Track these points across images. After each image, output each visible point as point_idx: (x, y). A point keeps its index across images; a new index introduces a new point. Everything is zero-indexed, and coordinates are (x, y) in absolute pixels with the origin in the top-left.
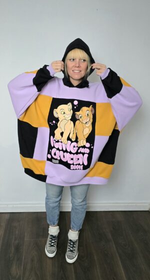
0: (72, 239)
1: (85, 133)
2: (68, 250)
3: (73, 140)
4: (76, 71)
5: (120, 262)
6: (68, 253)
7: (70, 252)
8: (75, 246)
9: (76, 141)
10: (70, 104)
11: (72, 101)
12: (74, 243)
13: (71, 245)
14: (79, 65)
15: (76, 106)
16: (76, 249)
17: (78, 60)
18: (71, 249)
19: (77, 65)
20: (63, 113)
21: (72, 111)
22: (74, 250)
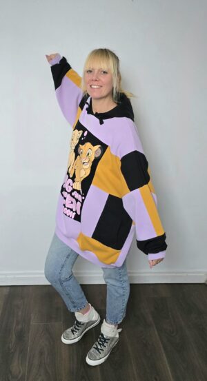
0: (104, 334)
3: (71, 176)
5: (164, 355)
7: (95, 350)
8: (105, 344)
12: (105, 340)
13: (101, 341)
17: (96, 71)
21: (78, 141)
22: (102, 350)
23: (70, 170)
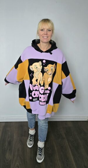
0: (40, 147)
1: (49, 81)
2: (38, 154)
3: (42, 85)
4: (45, 37)
6: (38, 156)
7: (39, 155)
8: (42, 151)
9: (44, 86)
10: (40, 62)
11: (42, 60)
12: (41, 149)
13: (40, 151)
14: (47, 33)
15: (44, 63)
16: (43, 153)
17: (46, 30)
18: (40, 153)
19: (46, 33)
20: (36, 67)
21: (42, 66)
22: (42, 154)
23: (40, 82)
